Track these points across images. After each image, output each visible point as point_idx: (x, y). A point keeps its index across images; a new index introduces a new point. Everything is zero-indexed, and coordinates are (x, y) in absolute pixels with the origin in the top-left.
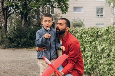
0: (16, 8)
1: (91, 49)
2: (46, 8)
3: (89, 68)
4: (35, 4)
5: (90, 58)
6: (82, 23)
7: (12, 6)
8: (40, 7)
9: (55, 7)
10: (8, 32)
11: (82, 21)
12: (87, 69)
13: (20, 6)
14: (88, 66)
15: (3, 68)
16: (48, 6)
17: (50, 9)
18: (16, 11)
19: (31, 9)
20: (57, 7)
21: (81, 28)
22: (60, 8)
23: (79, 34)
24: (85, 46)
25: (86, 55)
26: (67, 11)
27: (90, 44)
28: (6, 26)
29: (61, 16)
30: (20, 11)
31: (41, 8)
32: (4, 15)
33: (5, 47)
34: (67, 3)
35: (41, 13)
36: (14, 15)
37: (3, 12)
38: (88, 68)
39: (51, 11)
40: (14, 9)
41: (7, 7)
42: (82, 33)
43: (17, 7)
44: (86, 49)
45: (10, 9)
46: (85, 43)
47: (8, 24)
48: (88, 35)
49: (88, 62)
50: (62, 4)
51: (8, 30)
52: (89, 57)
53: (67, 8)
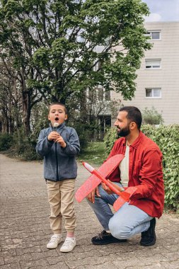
0: (45, 91)
1: (175, 163)
2: (97, 90)
3: (173, 198)
4: (77, 84)
5: (175, 179)
6: (160, 117)
7: (39, 88)
8: (85, 88)
9: (112, 89)
10: (31, 132)
11: (159, 113)
12: (168, 199)
13: (52, 87)
14: (170, 194)
15: (23, 195)
16: (100, 86)
17: (103, 93)
18: (45, 97)
19: (70, 93)
20: (115, 88)
21: (157, 126)
22: (121, 90)
23: (154, 137)
24: (165, 159)
25: (166, 175)
26: (133, 95)
27: (175, 154)
28: (29, 122)
29: (123, 105)
30: (53, 96)
31: (88, 90)
32: (25, 102)
33: (27, 157)
34: (134, 81)
35: (88, 100)
36: (42, 103)
37: (24, 98)
38: (171, 198)
39: (104, 95)
40: (41, 93)
41: (31, 90)
42: (160, 134)
43: (47, 89)
44: (168, 164)
45: (35, 94)
46: (165, 153)
47: (32, 118)
48: (170, 139)
49: (171, 188)
50: (125, 83)
51: (31, 128)
52: (172, 179)
53: (133, 90)
